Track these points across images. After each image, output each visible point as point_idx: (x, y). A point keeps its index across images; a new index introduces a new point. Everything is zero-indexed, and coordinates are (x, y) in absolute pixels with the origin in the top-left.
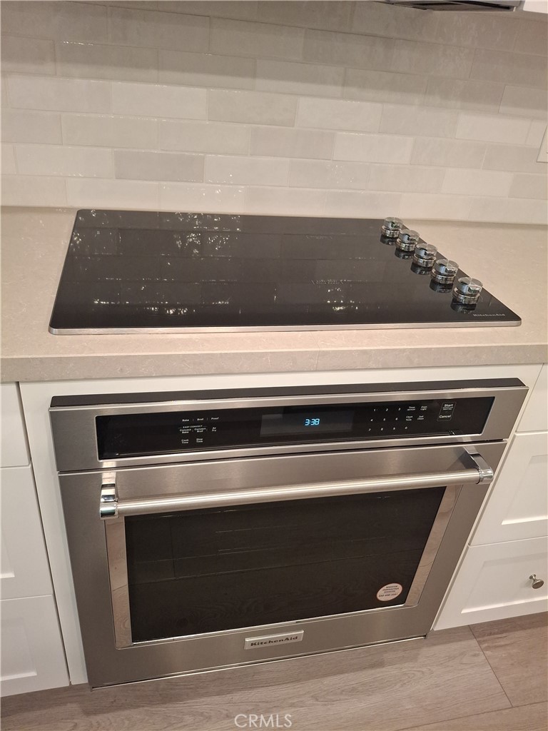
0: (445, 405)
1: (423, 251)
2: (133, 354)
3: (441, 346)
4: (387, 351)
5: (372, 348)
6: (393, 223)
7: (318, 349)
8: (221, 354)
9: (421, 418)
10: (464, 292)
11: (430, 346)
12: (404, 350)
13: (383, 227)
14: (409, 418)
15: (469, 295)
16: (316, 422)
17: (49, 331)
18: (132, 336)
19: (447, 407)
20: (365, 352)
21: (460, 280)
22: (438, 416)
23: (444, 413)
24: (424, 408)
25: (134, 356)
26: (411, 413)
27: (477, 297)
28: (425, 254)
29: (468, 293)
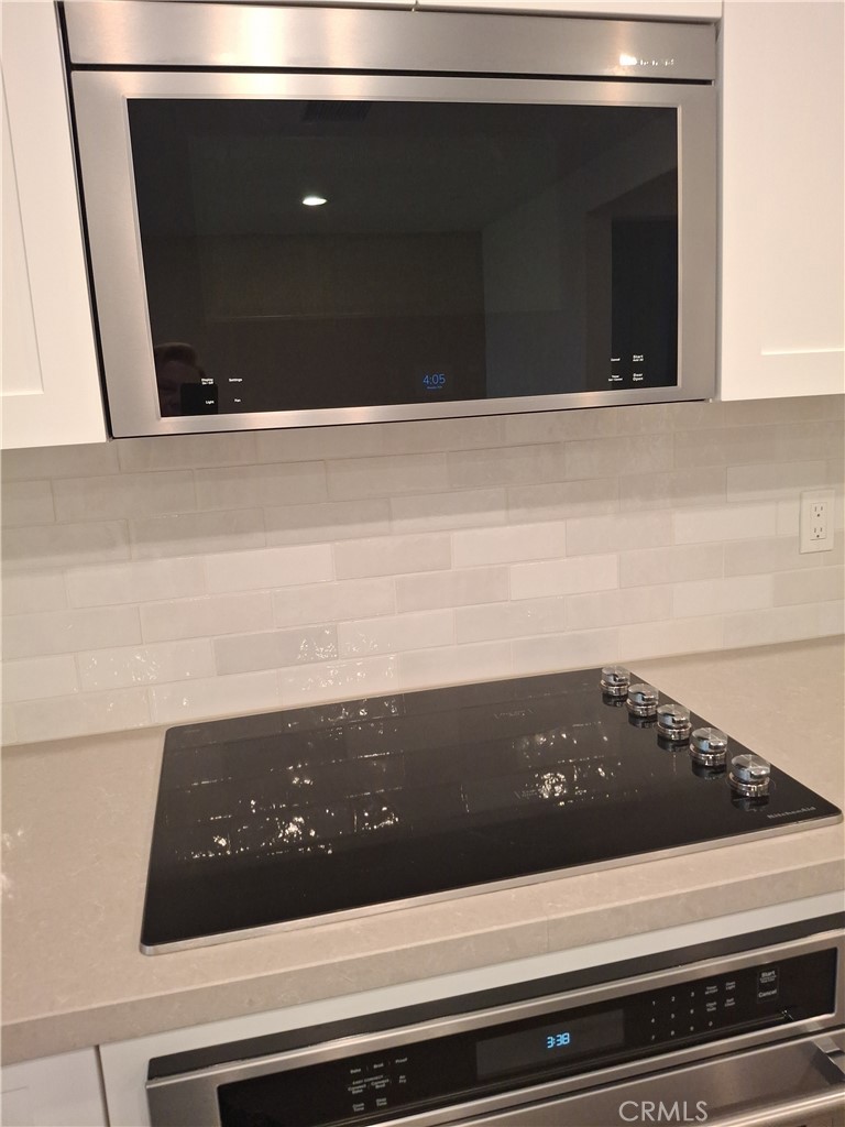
0: (763, 975)
1: (670, 718)
2: (265, 974)
3: (731, 881)
4: (650, 903)
5: (627, 902)
6: (615, 676)
7: (545, 919)
8: (397, 951)
9: (730, 1002)
10: (745, 779)
11: (714, 884)
12: (677, 897)
13: (603, 682)
14: (711, 1007)
15: (752, 783)
16: (564, 1039)
17: (141, 951)
18: (262, 940)
19: (767, 977)
20: (617, 911)
21: (734, 761)
22: (755, 994)
23: (766, 987)
24: (731, 986)
25: (266, 977)
26: (711, 998)
27: (766, 783)
28: (674, 721)
29: (751, 780)
